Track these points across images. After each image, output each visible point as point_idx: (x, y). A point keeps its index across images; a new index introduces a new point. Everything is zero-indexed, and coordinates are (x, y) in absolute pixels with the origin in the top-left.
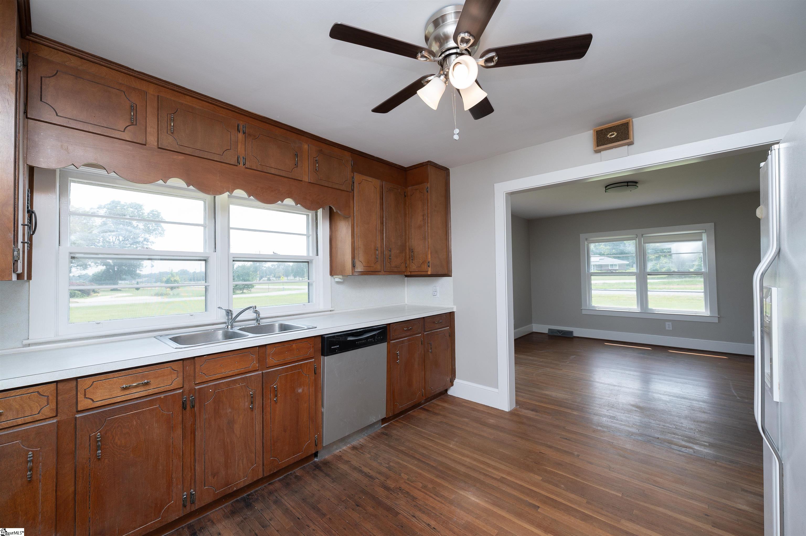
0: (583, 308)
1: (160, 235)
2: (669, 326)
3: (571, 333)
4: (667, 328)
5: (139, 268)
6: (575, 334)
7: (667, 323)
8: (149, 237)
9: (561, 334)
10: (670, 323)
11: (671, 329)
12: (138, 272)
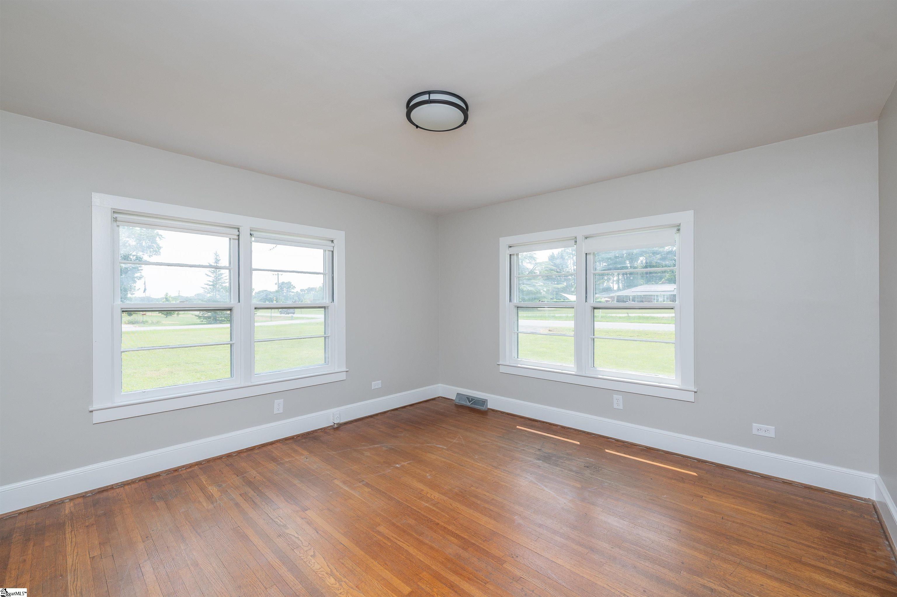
0: (500, 363)
1: (155, 253)
2: (618, 402)
3: (484, 402)
4: (615, 406)
5: (130, 291)
6: (490, 406)
7: (615, 396)
8: (142, 256)
9: (471, 403)
10: (620, 397)
11: (621, 407)
12: (129, 295)
